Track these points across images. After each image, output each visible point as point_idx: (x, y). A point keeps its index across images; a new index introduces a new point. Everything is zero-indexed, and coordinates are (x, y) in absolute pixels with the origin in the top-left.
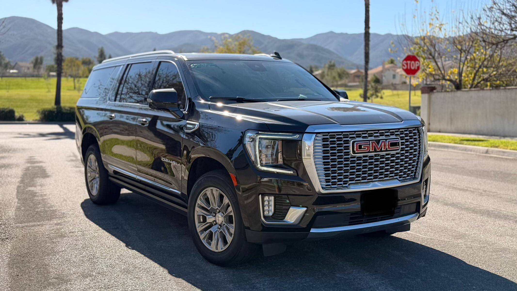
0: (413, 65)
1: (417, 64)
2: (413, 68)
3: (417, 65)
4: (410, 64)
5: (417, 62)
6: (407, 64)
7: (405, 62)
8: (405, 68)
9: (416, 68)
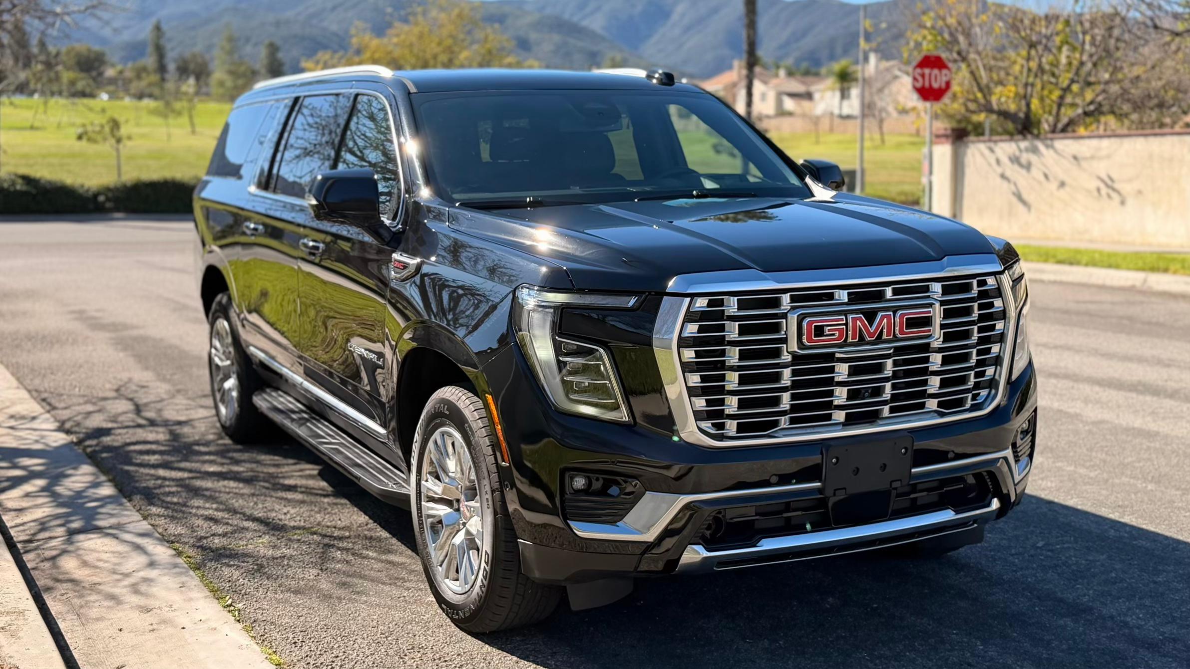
0: (937, 79)
1: (946, 75)
2: (936, 85)
3: (944, 79)
4: (930, 75)
5: (944, 71)
6: (923, 76)
7: (919, 70)
8: (919, 85)
9: (943, 86)
